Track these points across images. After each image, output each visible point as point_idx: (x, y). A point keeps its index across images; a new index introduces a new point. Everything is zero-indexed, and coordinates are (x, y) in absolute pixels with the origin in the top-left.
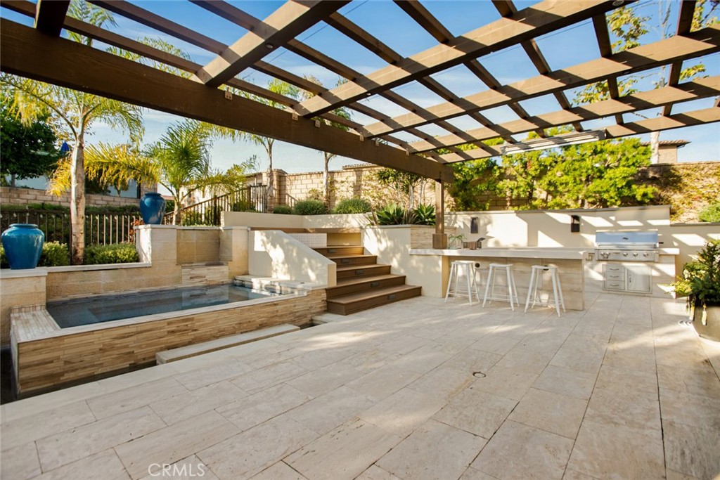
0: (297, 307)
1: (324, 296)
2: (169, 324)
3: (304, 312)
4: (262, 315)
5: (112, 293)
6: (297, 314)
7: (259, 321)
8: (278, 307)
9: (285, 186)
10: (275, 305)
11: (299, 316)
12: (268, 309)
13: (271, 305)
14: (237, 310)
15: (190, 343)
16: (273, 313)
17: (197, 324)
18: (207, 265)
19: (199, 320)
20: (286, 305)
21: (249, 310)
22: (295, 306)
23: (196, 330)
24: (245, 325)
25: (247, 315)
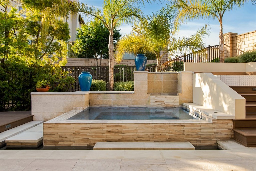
0: (202, 131)
1: (231, 125)
2: (108, 126)
3: (209, 136)
4: (170, 132)
5: (116, 106)
6: (202, 136)
7: (168, 136)
8: (185, 128)
9: (237, 43)
10: (182, 126)
11: (205, 138)
12: (176, 128)
13: (178, 126)
14: (151, 125)
15: (120, 141)
16: (180, 131)
17: (124, 130)
18: (169, 95)
19: (126, 128)
20: (193, 128)
21: (160, 126)
22: (200, 130)
23: (123, 133)
24: (157, 136)
25: (159, 129)
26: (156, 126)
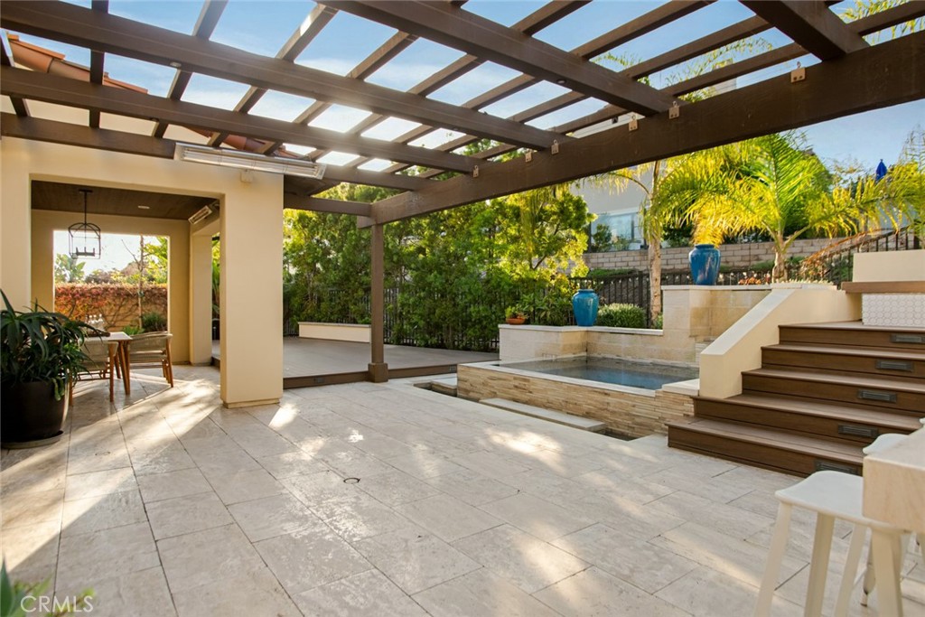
0: (637, 409)
1: (691, 408)
3: (649, 421)
4: (589, 402)
6: (637, 420)
7: (586, 407)
8: (610, 398)
10: (606, 394)
11: (641, 424)
12: (597, 396)
13: (600, 393)
14: (565, 386)
15: (526, 403)
16: (603, 403)
17: (533, 387)
19: (534, 384)
20: (622, 401)
21: (575, 389)
22: (634, 406)
23: (531, 392)
24: (571, 406)
25: (573, 394)
26: (570, 387)
